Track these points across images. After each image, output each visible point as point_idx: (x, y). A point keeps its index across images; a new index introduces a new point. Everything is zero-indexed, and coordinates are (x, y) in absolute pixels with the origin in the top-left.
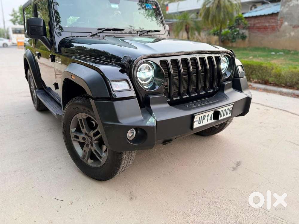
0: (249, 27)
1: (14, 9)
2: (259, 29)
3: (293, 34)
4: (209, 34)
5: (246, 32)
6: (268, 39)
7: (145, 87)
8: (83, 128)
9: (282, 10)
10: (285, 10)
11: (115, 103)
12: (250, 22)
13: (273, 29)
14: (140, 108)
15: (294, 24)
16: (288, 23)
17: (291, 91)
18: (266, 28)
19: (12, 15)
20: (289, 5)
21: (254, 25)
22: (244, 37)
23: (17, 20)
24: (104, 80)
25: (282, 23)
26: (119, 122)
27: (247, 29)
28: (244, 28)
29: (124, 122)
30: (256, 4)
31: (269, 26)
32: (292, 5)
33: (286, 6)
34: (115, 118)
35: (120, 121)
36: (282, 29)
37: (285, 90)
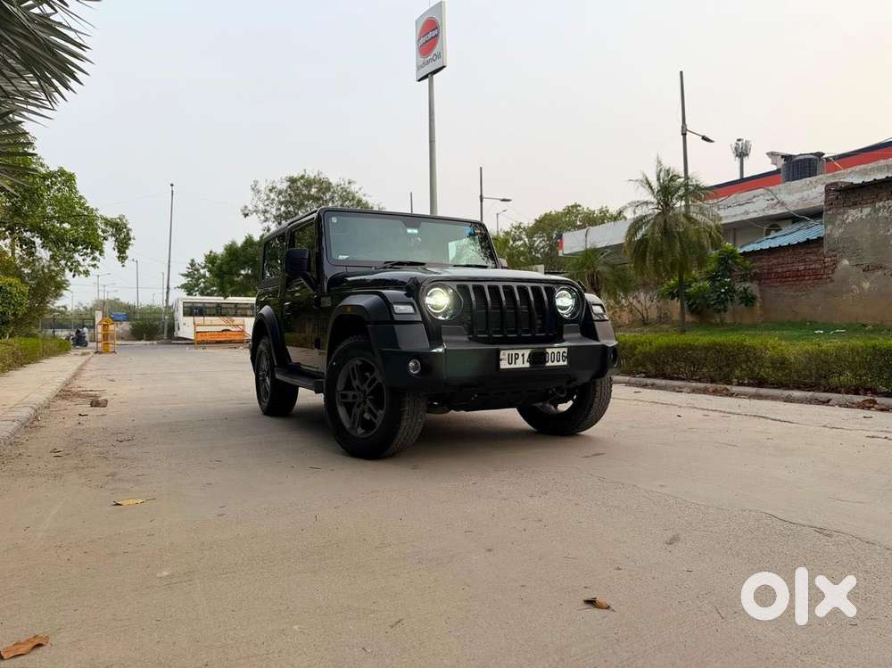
0: (755, 274)
1: (193, 260)
2: (782, 278)
3: (866, 285)
4: (662, 296)
5: (753, 288)
6: (808, 301)
7: (440, 318)
8: (355, 378)
9: (829, 232)
10: (837, 233)
11: (397, 327)
12: (758, 264)
13: (817, 276)
14: (429, 340)
15: (866, 262)
16: (849, 260)
17: (809, 394)
18: (798, 276)
19: (187, 276)
20: (843, 222)
21: (770, 269)
22: (748, 300)
23: (197, 285)
24: (387, 305)
25: (835, 263)
26: (398, 348)
27: (752, 280)
28: (744, 278)
29: (405, 347)
30: (778, 223)
31: (805, 269)
32: (849, 220)
33: (838, 222)
34: (394, 342)
35: (401, 346)
36: (837, 275)
37: (797, 394)
